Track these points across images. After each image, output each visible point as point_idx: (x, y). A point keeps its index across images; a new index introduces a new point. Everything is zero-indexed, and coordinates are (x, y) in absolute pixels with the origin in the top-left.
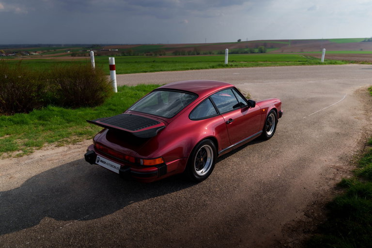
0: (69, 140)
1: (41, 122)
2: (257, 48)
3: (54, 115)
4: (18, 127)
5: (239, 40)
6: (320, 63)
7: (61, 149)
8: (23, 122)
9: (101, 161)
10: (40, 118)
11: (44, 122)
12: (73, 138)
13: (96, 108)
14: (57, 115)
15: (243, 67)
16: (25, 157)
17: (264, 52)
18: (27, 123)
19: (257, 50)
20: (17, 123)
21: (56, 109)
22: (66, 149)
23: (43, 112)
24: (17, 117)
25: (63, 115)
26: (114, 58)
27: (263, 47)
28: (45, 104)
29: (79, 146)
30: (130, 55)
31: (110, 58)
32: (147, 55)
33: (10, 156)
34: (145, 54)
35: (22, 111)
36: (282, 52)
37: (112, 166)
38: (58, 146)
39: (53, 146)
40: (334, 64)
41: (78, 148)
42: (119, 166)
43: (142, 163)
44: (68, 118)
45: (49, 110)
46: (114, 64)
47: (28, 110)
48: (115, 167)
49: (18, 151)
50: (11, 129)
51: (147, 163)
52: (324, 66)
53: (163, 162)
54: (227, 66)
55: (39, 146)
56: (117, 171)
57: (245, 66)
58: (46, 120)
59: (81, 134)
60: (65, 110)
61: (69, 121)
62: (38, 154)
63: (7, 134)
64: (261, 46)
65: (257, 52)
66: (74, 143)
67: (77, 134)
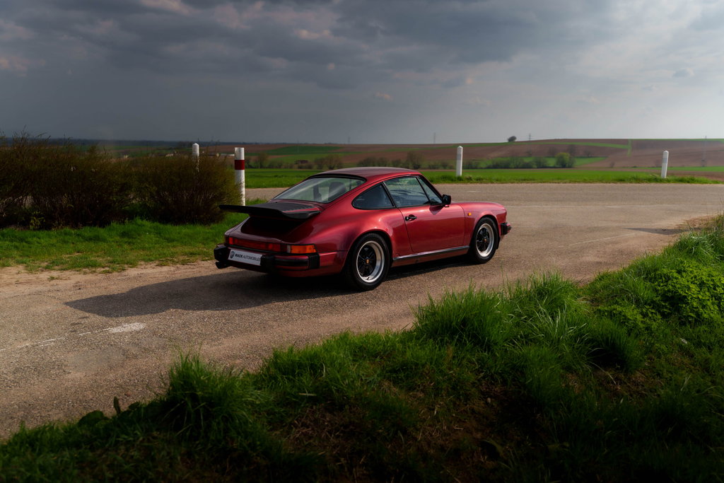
0: (176, 260)
1: (126, 239)
2: (553, 157)
3: (146, 232)
4: (92, 245)
5: (512, 139)
7: (165, 269)
8: (97, 239)
9: (236, 255)
10: (124, 234)
11: (130, 240)
12: (181, 258)
13: (212, 225)
14: (150, 233)
15: (492, 183)
16: (115, 274)
17: (570, 167)
18: (104, 240)
19: (552, 162)
20: (90, 239)
21: (147, 224)
22: (172, 269)
23: (129, 226)
24: (87, 231)
25: (159, 233)
26: (243, 149)
27: (567, 156)
28: (131, 215)
29: (192, 267)
30: (262, 167)
31: (236, 149)
32: (300, 168)
33: (94, 272)
35: (94, 224)
36: (612, 166)
37: (250, 258)
38: (161, 265)
39: (153, 265)
40: (688, 182)
41: (190, 268)
42: (259, 256)
43: (289, 251)
44: (167, 236)
45: (136, 224)
46: (243, 158)
47: (103, 223)
48: (255, 259)
49: (103, 268)
50: (81, 246)
51: (296, 250)
52: (666, 185)
53: (315, 251)
54: (460, 179)
55: (133, 264)
56: (258, 263)
57: (497, 180)
59: (192, 254)
60: (161, 226)
61: (170, 240)
62: (132, 272)
63: (78, 252)
64: (562, 153)
65: (552, 165)
66: (184, 263)
67: (186, 254)
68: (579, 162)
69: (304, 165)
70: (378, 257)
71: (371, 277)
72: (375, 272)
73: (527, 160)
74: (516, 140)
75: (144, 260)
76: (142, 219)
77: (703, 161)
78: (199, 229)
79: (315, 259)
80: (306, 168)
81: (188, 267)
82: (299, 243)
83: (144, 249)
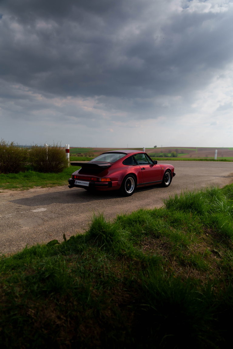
0: (48, 186)
1: (26, 178)
2: (170, 153)
3: (34, 175)
4: (13, 180)
5: (155, 147)
6: (214, 160)
7: (44, 189)
8: (15, 178)
9: (78, 182)
10: (25, 176)
11: (28, 178)
12: (50, 185)
13: (59, 173)
14: (35, 176)
16: (25, 191)
17: (176, 157)
18: (18, 178)
20: (12, 178)
21: (34, 172)
22: (47, 189)
23: (26, 173)
24: (11, 175)
25: (39, 176)
27: (175, 153)
28: (28, 169)
33: (17, 190)
34: (77, 155)
35: (13, 172)
36: (191, 157)
37: (84, 183)
39: (40, 187)
40: (224, 161)
41: (54, 189)
42: (88, 183)
43: (100, 180)
44: (42, 177)
45: (30, 172)
46: (69, 149)
47: (17, 172)
48: (86, 184)
49: (20, 188)
50: (10, 180)
51: (103, 180)
52: (217, 162)
53: (110, 181)
55: (32, 187)
56: (88, 185)
58: (29, 178)
59: (54, 184)
60: (39, 173)
61: (44, 179)
62: (32, 190)
63: (8, 183)
64: (173, 152)
65: (170, 156)
66: (51, 187)
67: (51, 184)
68: (179, 155)
69: (80, 155)
70: (132, 183)
71: (130, 191)
72: (131, 190)
73: (161, 154)
74: (157, 147)
75: (35, 186)
76: (32, 171)
77: (222, 155)
78: (54, 174)
79: (110, 184)
80: (80, 156)
81: (53, 188)
82: (104, 177)
83: (34, 182)
